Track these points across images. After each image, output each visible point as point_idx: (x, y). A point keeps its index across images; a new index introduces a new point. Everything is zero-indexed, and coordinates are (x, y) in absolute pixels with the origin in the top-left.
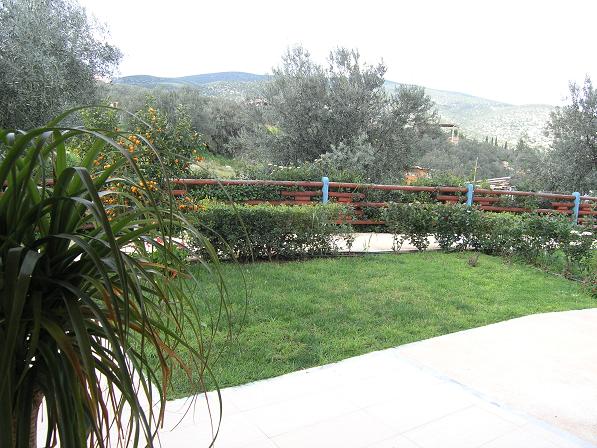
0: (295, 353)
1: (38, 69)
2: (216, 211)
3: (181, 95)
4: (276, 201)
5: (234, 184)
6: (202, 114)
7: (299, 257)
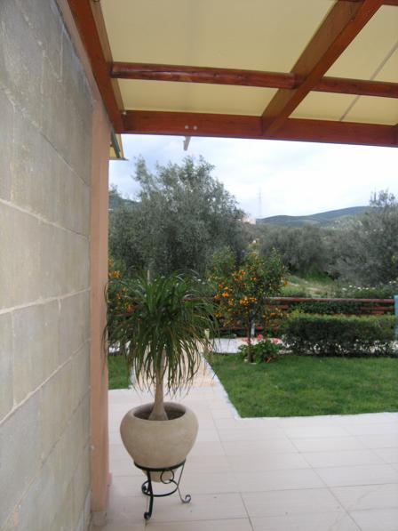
0: (329, 407)
1: (193, 229)
2: (301, 319)
3: (303, 232)
4: (348, 313)
5: (323, 301)
6: (321, 246)
7: (367, 355)
